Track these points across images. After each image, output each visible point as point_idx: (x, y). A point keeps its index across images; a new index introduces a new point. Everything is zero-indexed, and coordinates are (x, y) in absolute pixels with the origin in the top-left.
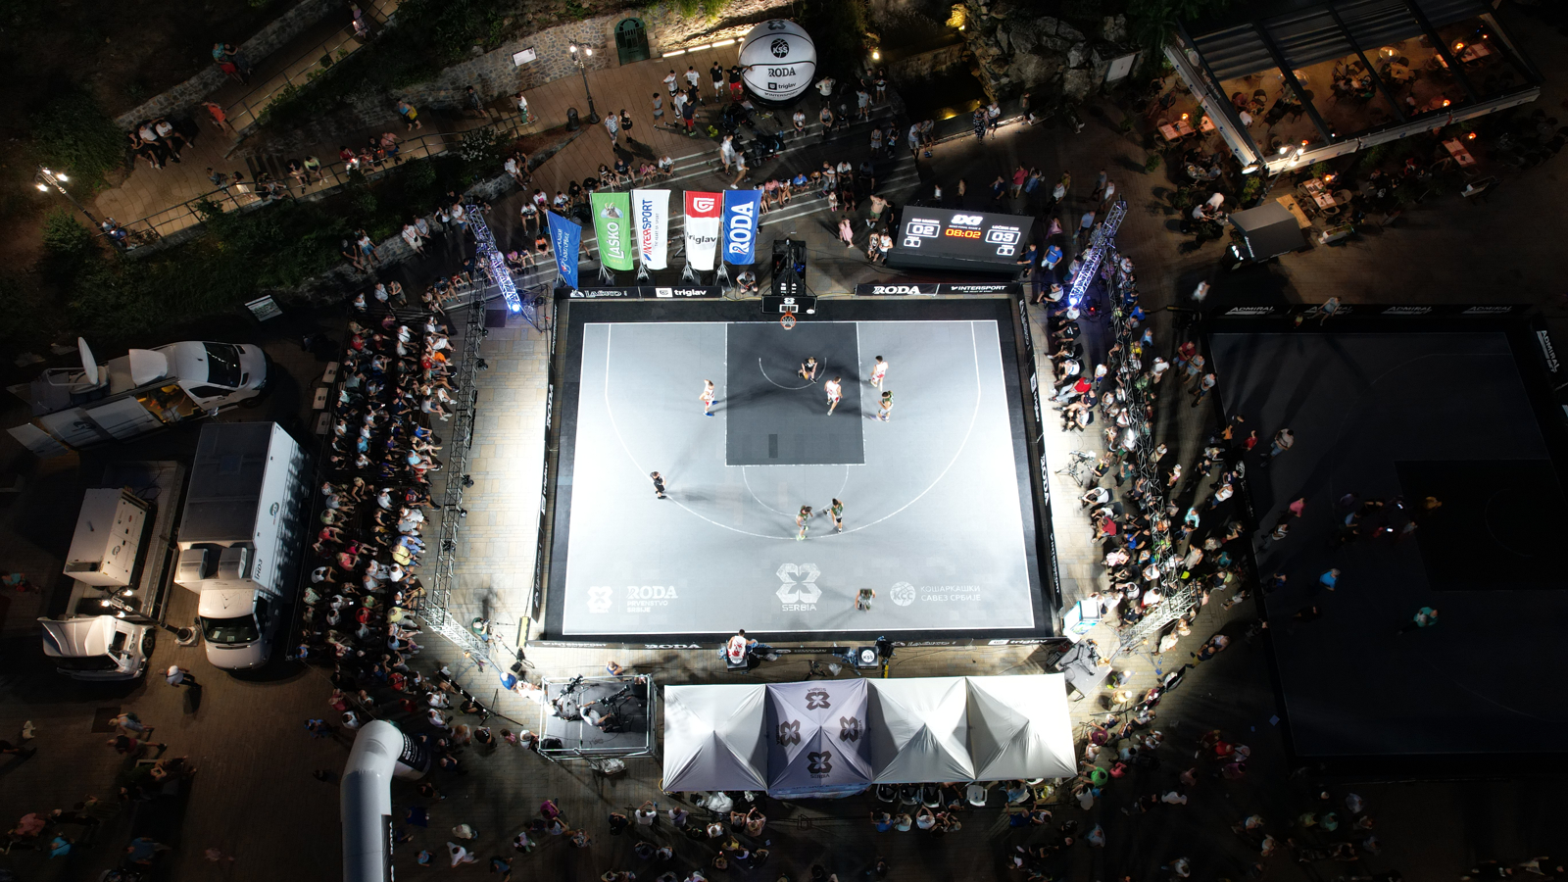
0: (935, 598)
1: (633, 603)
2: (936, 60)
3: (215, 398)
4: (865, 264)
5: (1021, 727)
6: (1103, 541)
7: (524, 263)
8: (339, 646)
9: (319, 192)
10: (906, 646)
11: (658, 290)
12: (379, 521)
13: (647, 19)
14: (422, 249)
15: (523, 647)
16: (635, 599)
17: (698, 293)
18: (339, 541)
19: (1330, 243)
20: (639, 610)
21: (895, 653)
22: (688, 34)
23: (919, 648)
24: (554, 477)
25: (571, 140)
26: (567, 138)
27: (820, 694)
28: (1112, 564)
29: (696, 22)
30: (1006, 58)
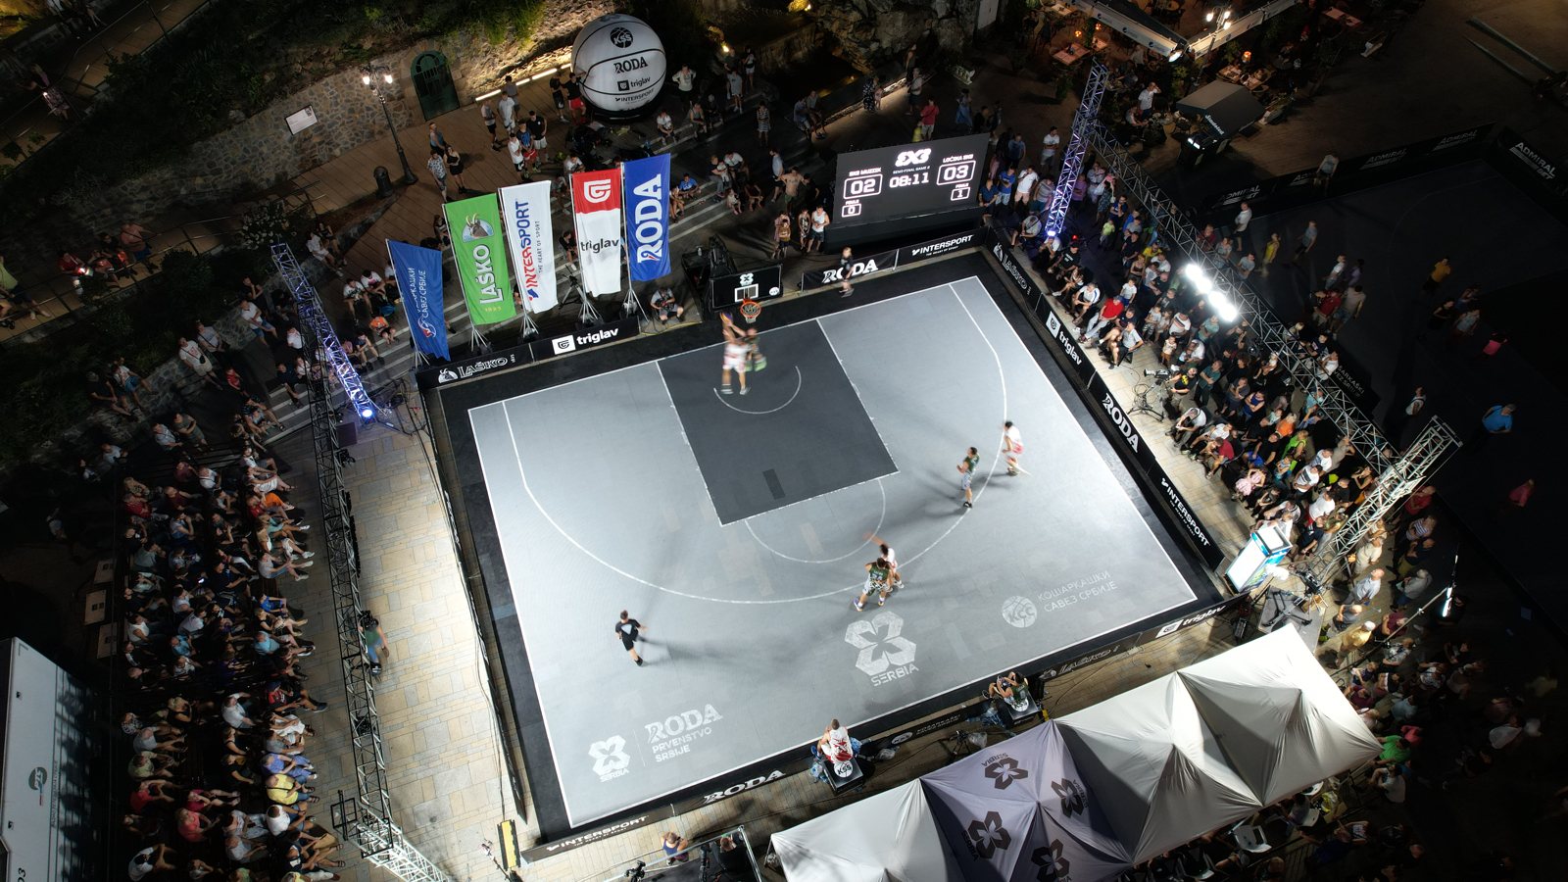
0: (1062, 604)
1: (661, 747)
2: (789, 48)
5: (1293, 704)
6: (1220, 472)
7: (364, 357)
9: (36, 328)
10: (1057, 676)
11: (555, 342)
12: (233, 746)
13: (447, 51)
16: (662, 741)
17: (608, 334)
20: (673, 754)
21: (1049, 687)
22: (501, 67)
23: (1073, 674)
24: (486, 611)
25: (387, 208)
26: (381, 207)
27: (1003, 762)
28: (1248, 491)
29: (507, 50)
30: (869, 21)
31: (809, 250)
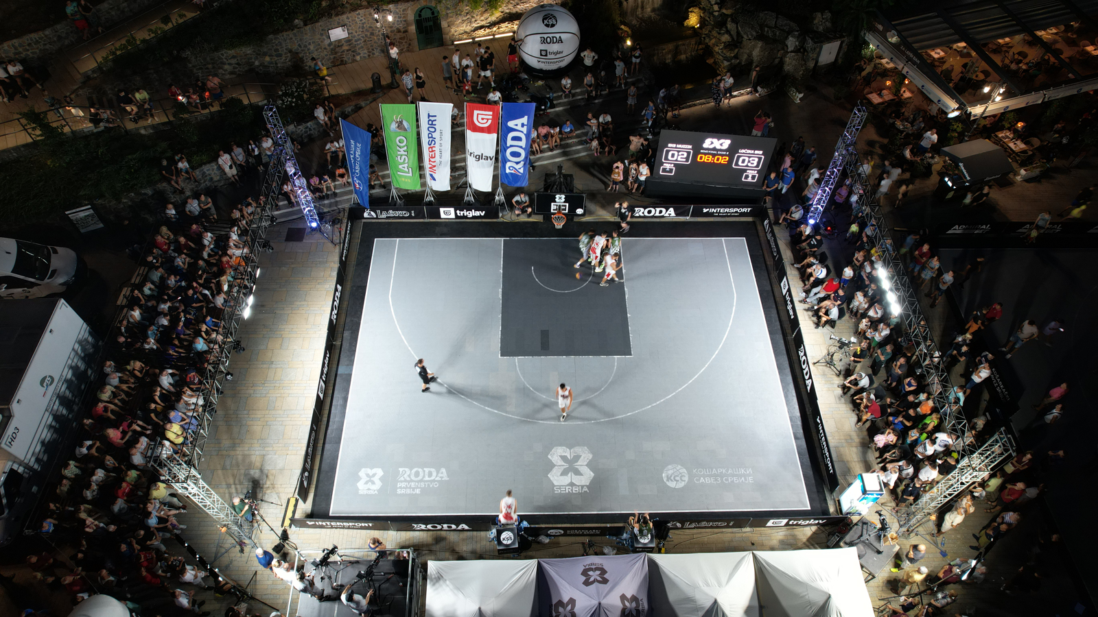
0: (708, 480)
1: (403, 485)
2: (676, 52)
3: (20, 290)
4: (625, 194)
5: (821, 603)
6: (868, 424)
7: (325, 189)
8: (89, 521)
9: (149, 126)
11: (442, 210)
12: (157, 398)
13: (441, 8)
14: (236, 177)
15: (288, 528)
16: (405, 481)
17: (478, 213)
18: (113, 417)
19: (1027, 180)
20: (408, 491)
21: (671, 534)
22: (475, 25)
23: (695, 531)
24: (335, 366)
25: (375, 100)
26: (370, 99)
27: (597, 569)
28: (881, 444)
29: (482, 15)
30: (735, 43)
31: (634, 191)
